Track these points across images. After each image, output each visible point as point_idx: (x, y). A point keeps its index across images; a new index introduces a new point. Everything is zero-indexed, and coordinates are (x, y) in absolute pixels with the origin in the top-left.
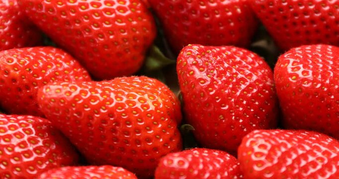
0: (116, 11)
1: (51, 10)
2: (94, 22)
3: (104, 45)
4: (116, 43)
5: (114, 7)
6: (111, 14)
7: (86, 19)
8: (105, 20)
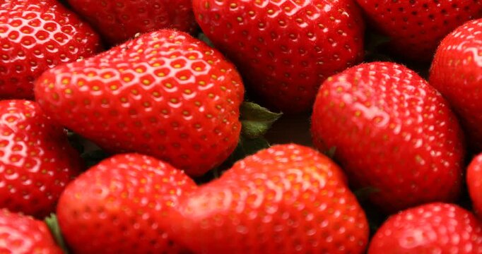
0: (193, 71)
1: (105, 101)
2: (169, 97)
3: (194, 124)
4: (209, 116)
5: (188, 66)
6: (188, 78)
7: (157, 97)
8: (183, 88)
